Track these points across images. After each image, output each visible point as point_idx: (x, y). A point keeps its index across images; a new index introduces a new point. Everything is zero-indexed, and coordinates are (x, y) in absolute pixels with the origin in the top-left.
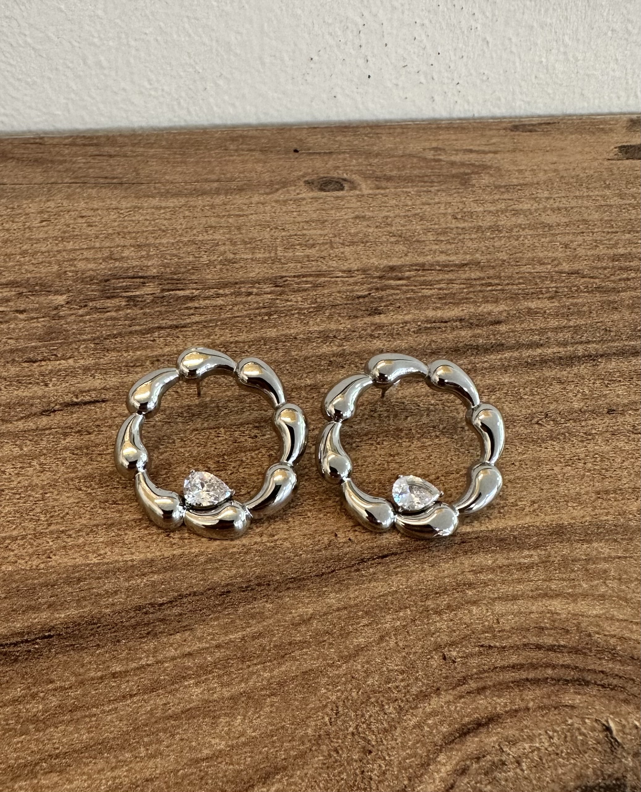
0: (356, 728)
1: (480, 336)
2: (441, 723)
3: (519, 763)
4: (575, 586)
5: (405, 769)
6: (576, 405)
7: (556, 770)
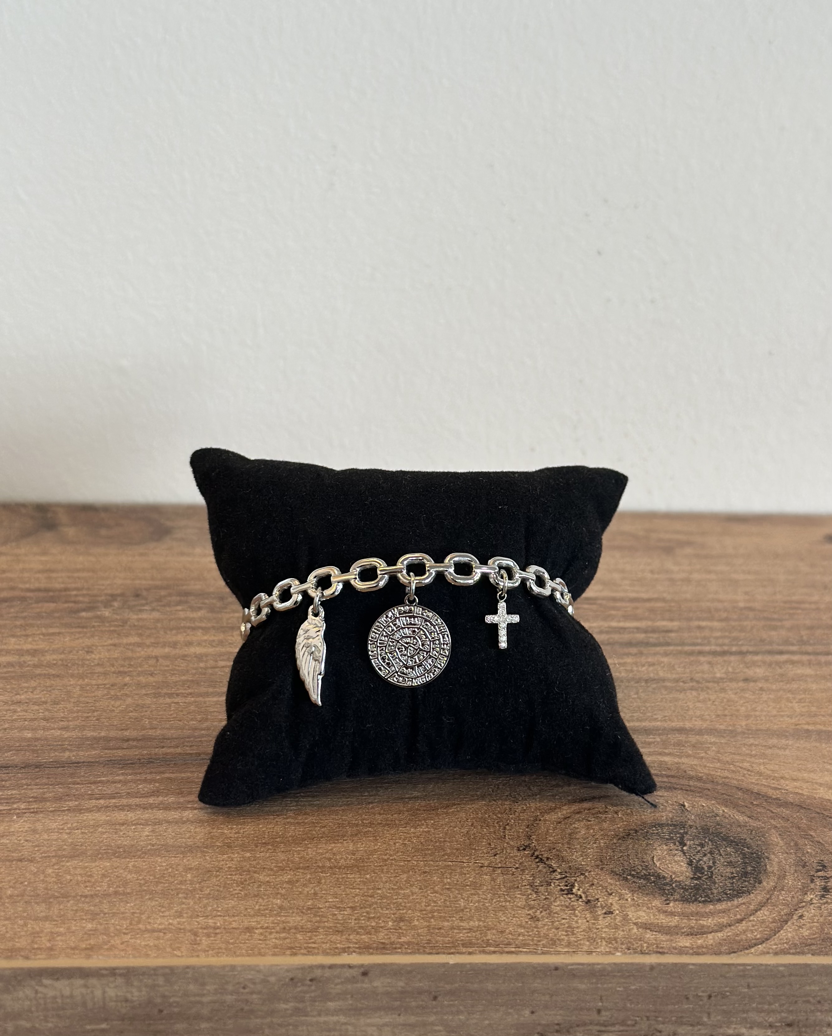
0: (510, 794)
1: (652, 637)
2: (568, 796)
3: (616, 813)
4: (682, 753)
5: (540, 810)
6: (718, 675)
7: (641, 816)
